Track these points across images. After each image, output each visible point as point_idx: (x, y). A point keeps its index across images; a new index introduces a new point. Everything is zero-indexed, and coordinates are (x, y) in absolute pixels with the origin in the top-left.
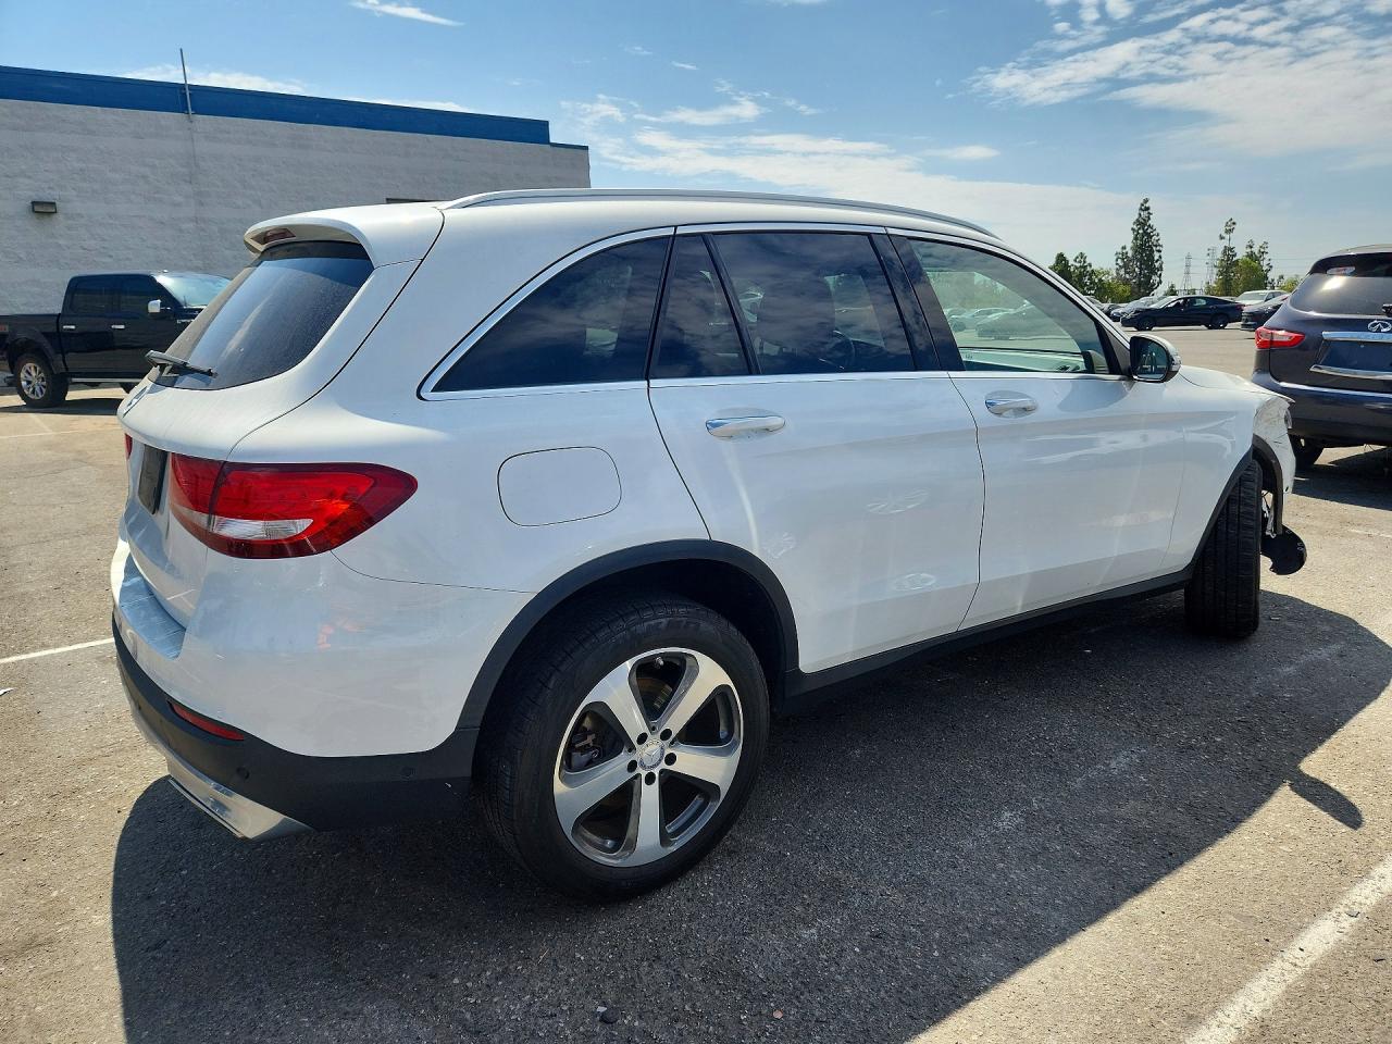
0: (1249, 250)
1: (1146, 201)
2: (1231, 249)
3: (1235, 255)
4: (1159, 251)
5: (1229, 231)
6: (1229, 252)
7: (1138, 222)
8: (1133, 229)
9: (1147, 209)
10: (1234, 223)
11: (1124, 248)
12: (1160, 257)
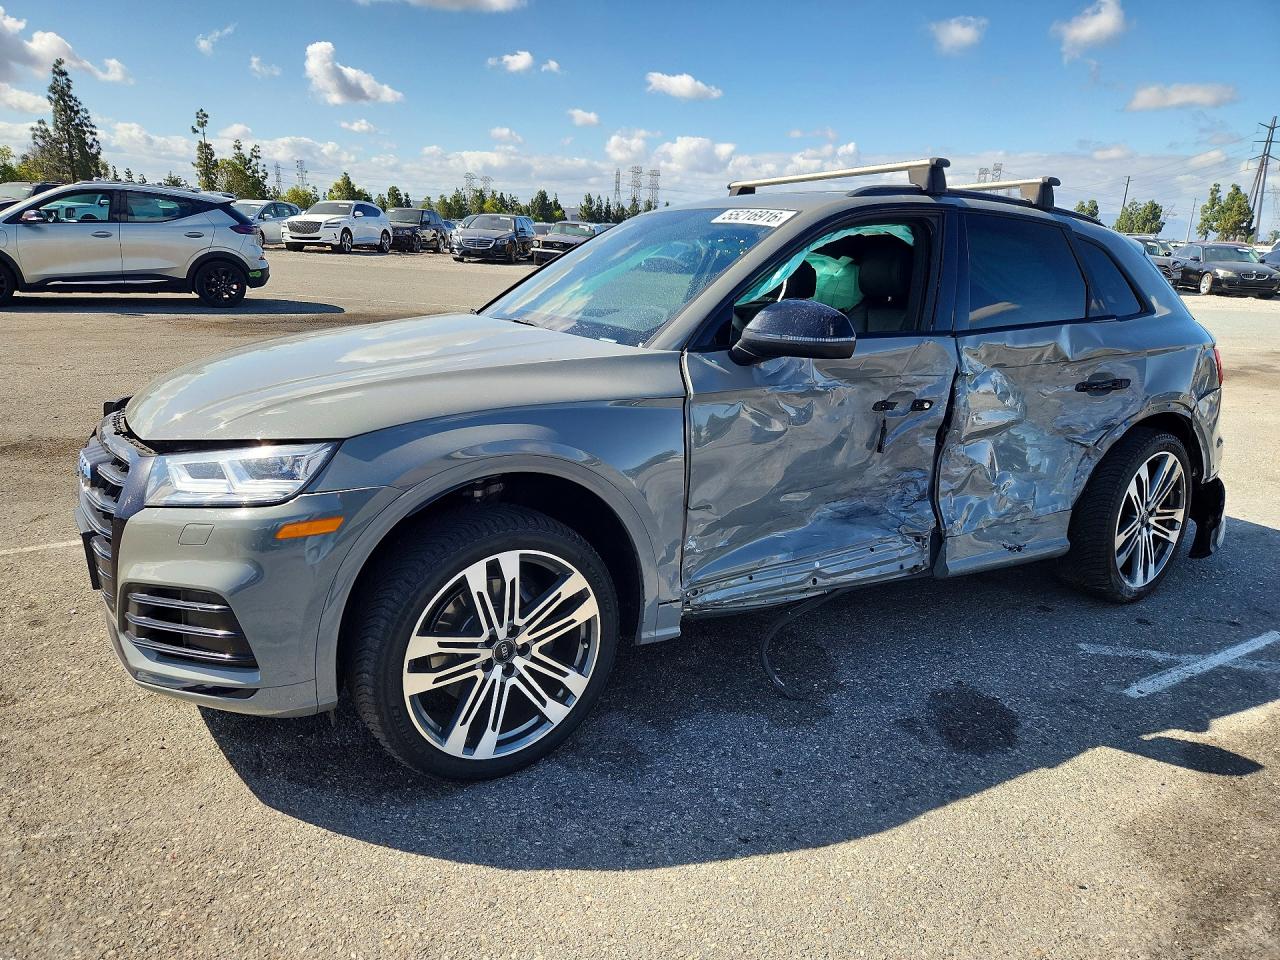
0: (237, 151)
1: (60, 62)
2: (207, 146)
3: (212, 155)
4: (92, 133)
5: (202, 125)
6: (205, 148)
7: (53, 89)
8: (49, 98)
9: (64, 74)
10: (206, 116)
11: (41, 122)
12: (94, 140)
